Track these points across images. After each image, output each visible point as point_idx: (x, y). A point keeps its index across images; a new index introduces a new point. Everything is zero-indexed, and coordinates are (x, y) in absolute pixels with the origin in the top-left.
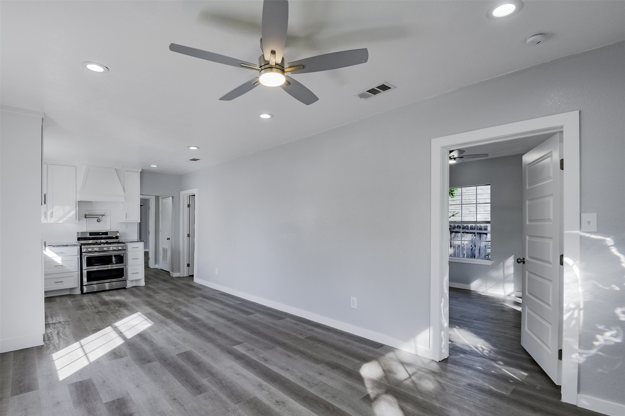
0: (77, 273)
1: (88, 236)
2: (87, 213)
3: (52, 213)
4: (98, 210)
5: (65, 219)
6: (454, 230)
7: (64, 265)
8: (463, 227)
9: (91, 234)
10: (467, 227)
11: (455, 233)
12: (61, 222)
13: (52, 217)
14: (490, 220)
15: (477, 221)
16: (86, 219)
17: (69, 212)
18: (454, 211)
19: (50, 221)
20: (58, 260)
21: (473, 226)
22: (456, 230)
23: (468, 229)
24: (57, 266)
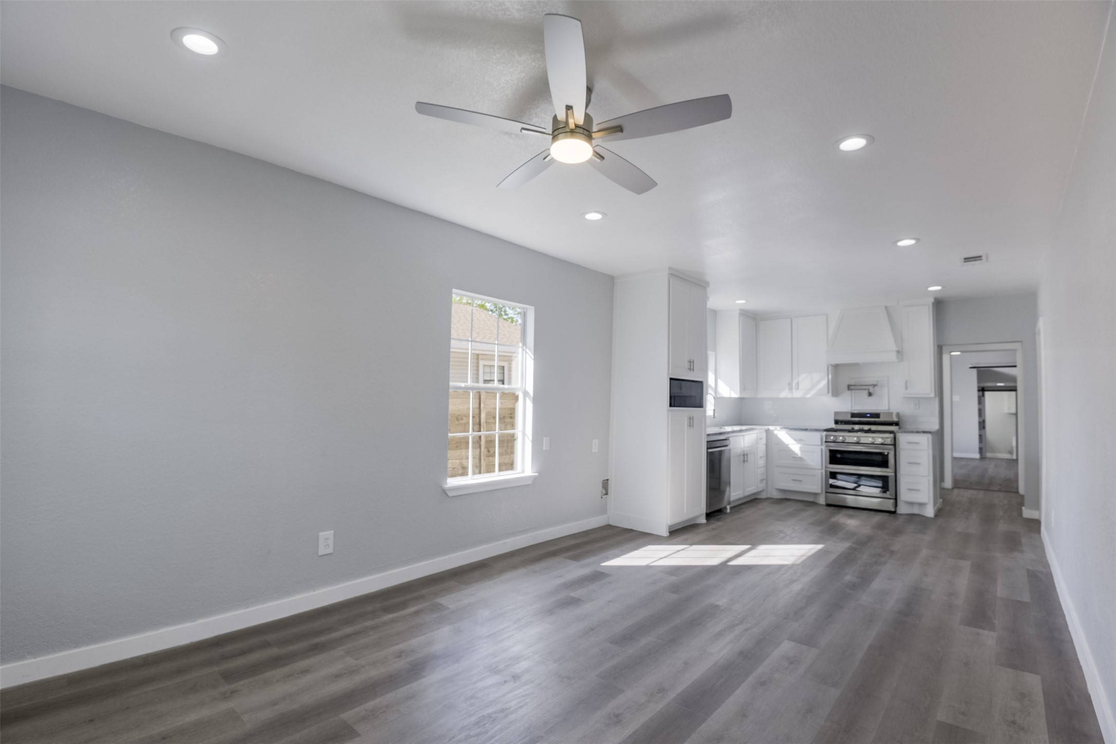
0: (820, 472)
1: (849, 418)
2: (852, 383)
3: (798, 384)
4: (869, 377)
5: (813, 392)
7: (804, 457)
9: (853, 415)
12: (809, 396)
13: (798, 388)
16: (850, 392)
17: (819, 382)
19: (797, 394)
20: (796, 448)
24: (795, 457)
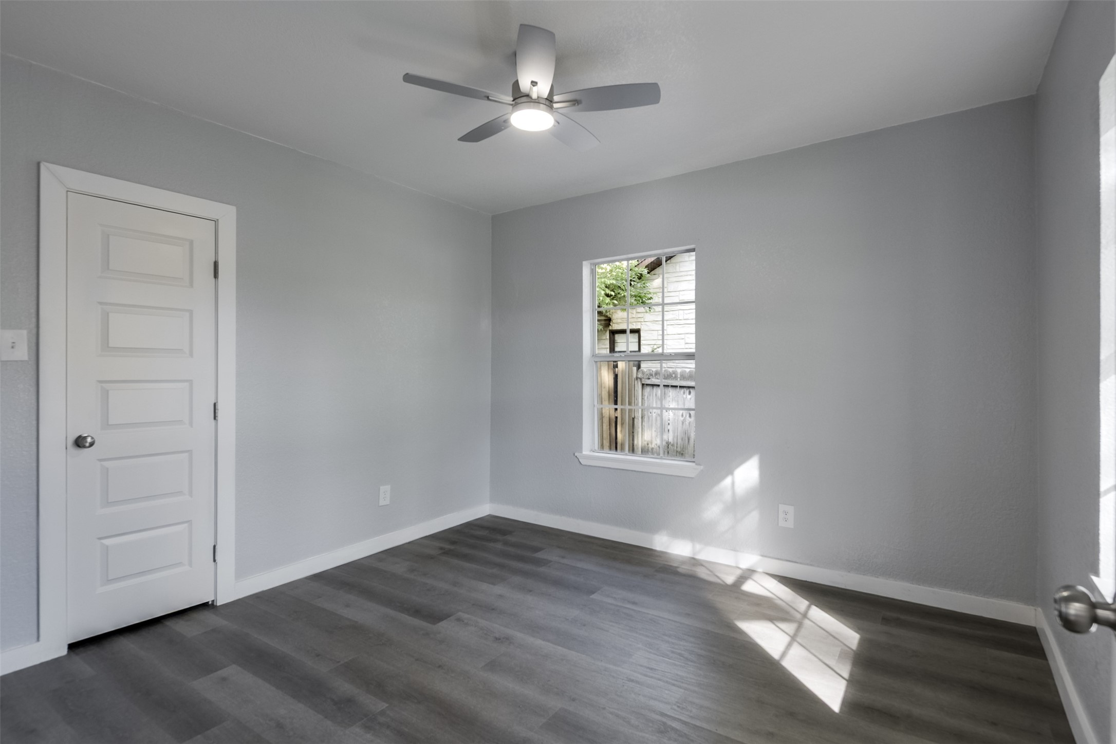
6: (649, 382)
8: (668, 375)
10: (674, 375)
11: (651, 387)
14: (693, 351)
15: (663, 352)
18: (653, 342)
21: (685, 371)
22: (654, 381)
23: (676, 378)
